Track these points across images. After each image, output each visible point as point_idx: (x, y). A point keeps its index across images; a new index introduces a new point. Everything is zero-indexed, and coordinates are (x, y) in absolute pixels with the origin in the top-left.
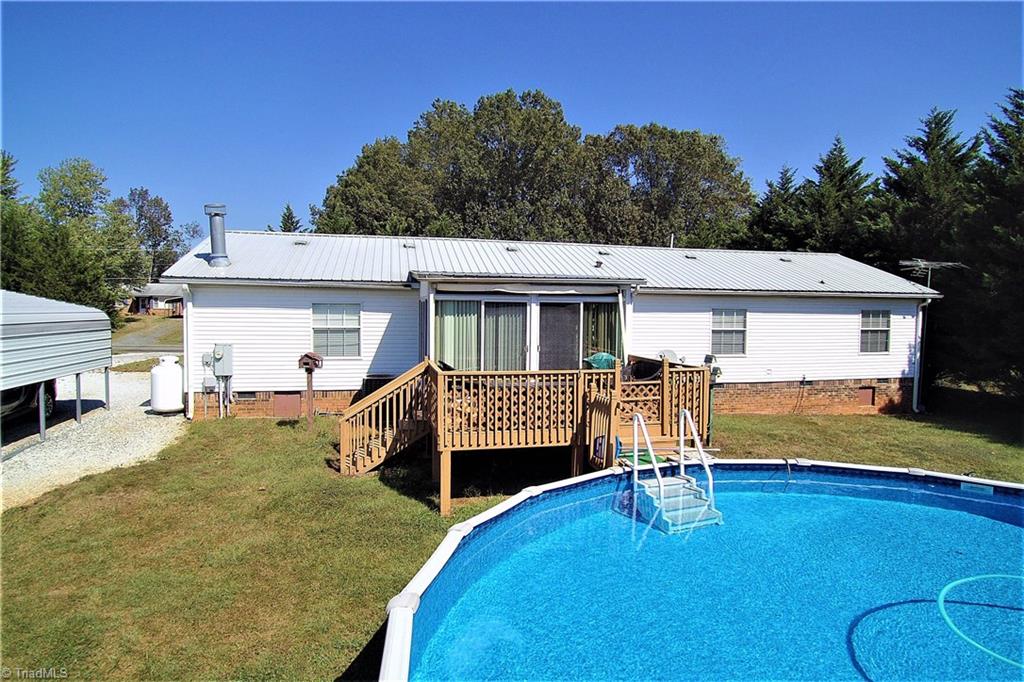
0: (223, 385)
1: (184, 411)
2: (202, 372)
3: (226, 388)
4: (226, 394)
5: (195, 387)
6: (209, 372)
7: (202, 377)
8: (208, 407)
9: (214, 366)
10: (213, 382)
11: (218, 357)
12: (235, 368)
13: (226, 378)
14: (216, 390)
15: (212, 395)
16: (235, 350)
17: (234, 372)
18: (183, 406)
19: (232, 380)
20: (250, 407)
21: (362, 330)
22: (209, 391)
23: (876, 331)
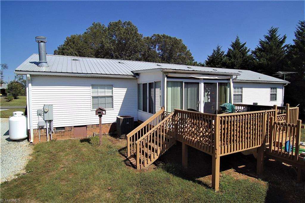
0: (48, 124)
1: (28, 138)
2: (38, 119)
3: (50, 126)
4: (50, 129)
5: (34, 126)
6: (41, 118)
7: (38, 121)
8: (41, 136)
9: (44, 116)
10: (43, 124)
11: (46, 111)
12: (54, 116)
13: (50, 121)
14: (45, 127)
15: (43, 130)
16: (54, 107)
17: (54, 118)
18: (27, 136)
19: (53, 122)
20: (63, 134)
21: (114, 96)
22: (41, 128)
23: (274, 94)
